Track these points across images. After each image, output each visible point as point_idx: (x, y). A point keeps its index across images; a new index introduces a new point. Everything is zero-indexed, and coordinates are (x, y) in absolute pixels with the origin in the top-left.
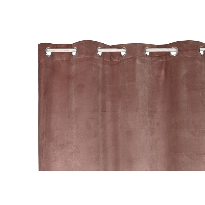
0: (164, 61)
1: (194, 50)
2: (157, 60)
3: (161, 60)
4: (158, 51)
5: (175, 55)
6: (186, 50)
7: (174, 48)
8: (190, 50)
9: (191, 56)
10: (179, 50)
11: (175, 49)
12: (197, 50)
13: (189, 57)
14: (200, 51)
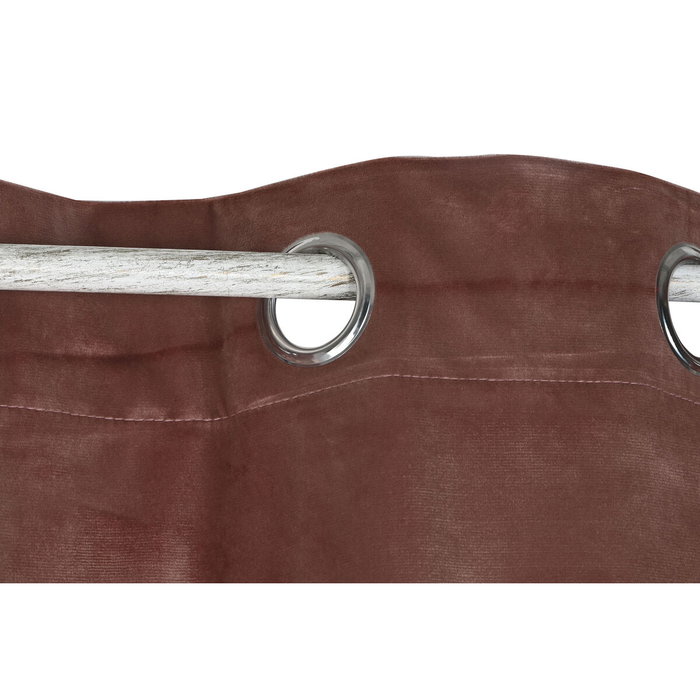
0: (190, 430)
1: (586, 285)
2: (82, 411)
3: (144, 413)
4: (94, 286)
5: (334, 353)
6: (479, 287)
7: (319, 250)
8: (535, 284)
9: (547, 374)
10: (381, 286)
11: (334, 271)
12: (634, 288)
13: (518, 374)
14: (673, 307)
